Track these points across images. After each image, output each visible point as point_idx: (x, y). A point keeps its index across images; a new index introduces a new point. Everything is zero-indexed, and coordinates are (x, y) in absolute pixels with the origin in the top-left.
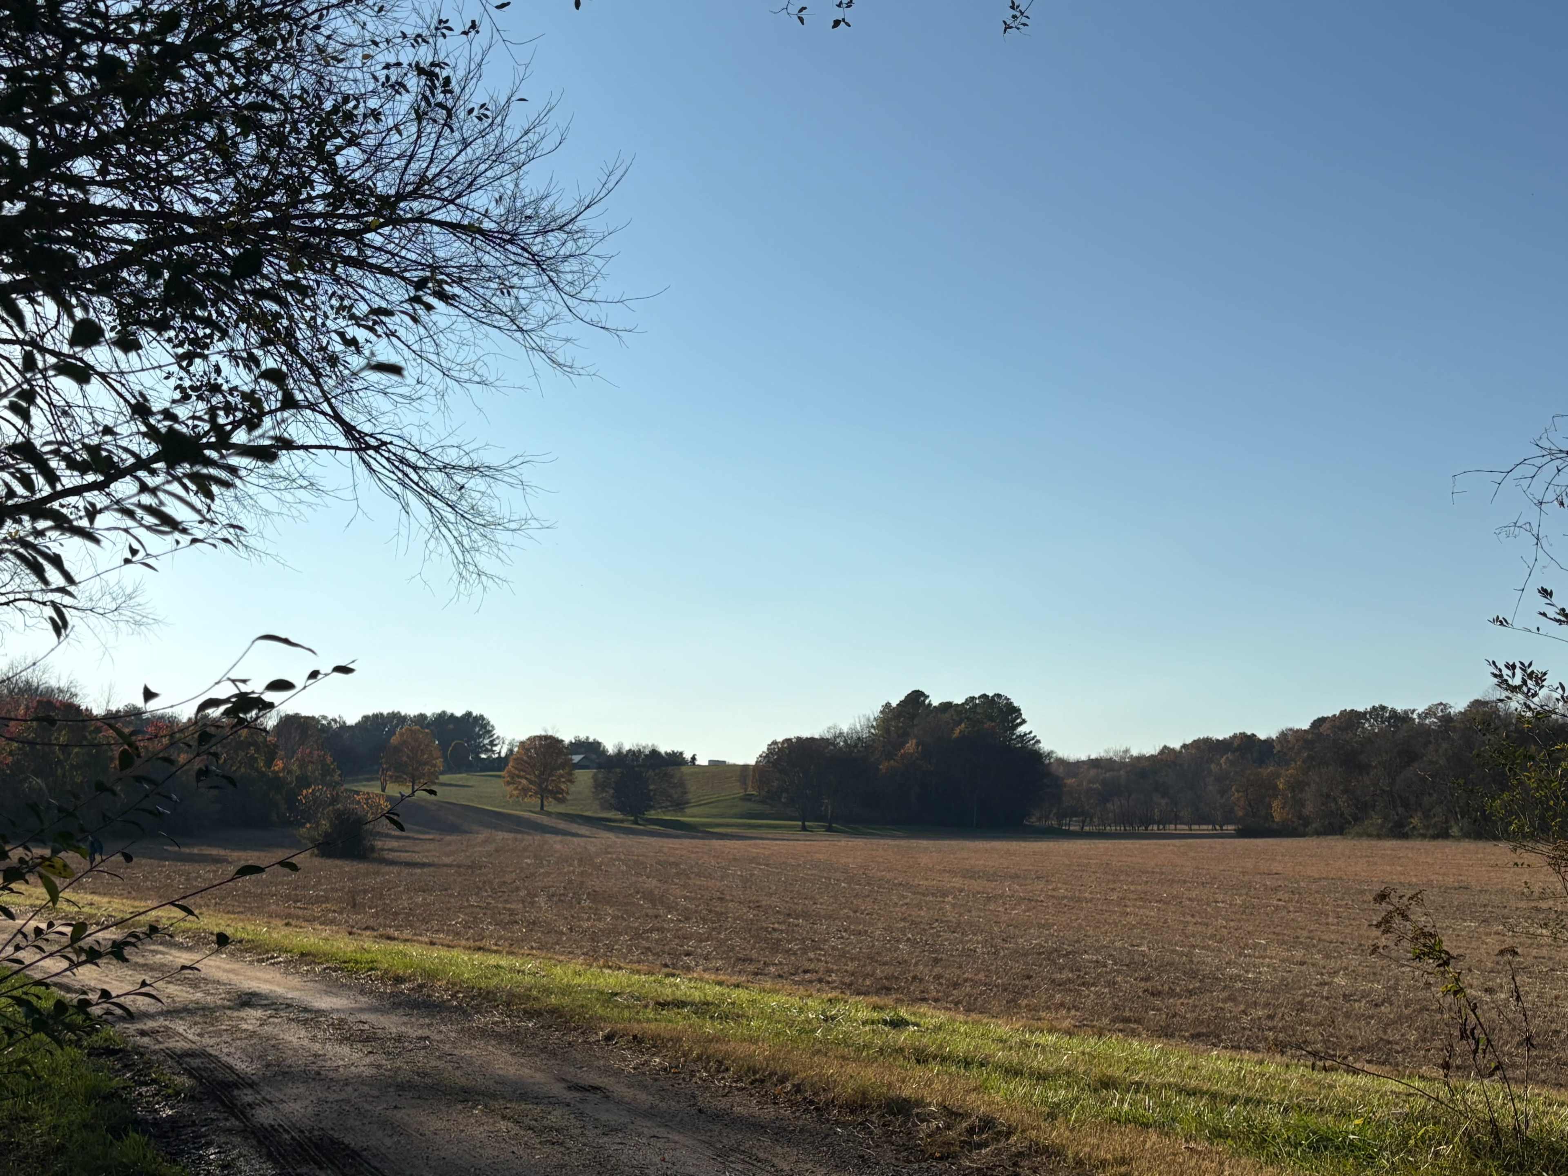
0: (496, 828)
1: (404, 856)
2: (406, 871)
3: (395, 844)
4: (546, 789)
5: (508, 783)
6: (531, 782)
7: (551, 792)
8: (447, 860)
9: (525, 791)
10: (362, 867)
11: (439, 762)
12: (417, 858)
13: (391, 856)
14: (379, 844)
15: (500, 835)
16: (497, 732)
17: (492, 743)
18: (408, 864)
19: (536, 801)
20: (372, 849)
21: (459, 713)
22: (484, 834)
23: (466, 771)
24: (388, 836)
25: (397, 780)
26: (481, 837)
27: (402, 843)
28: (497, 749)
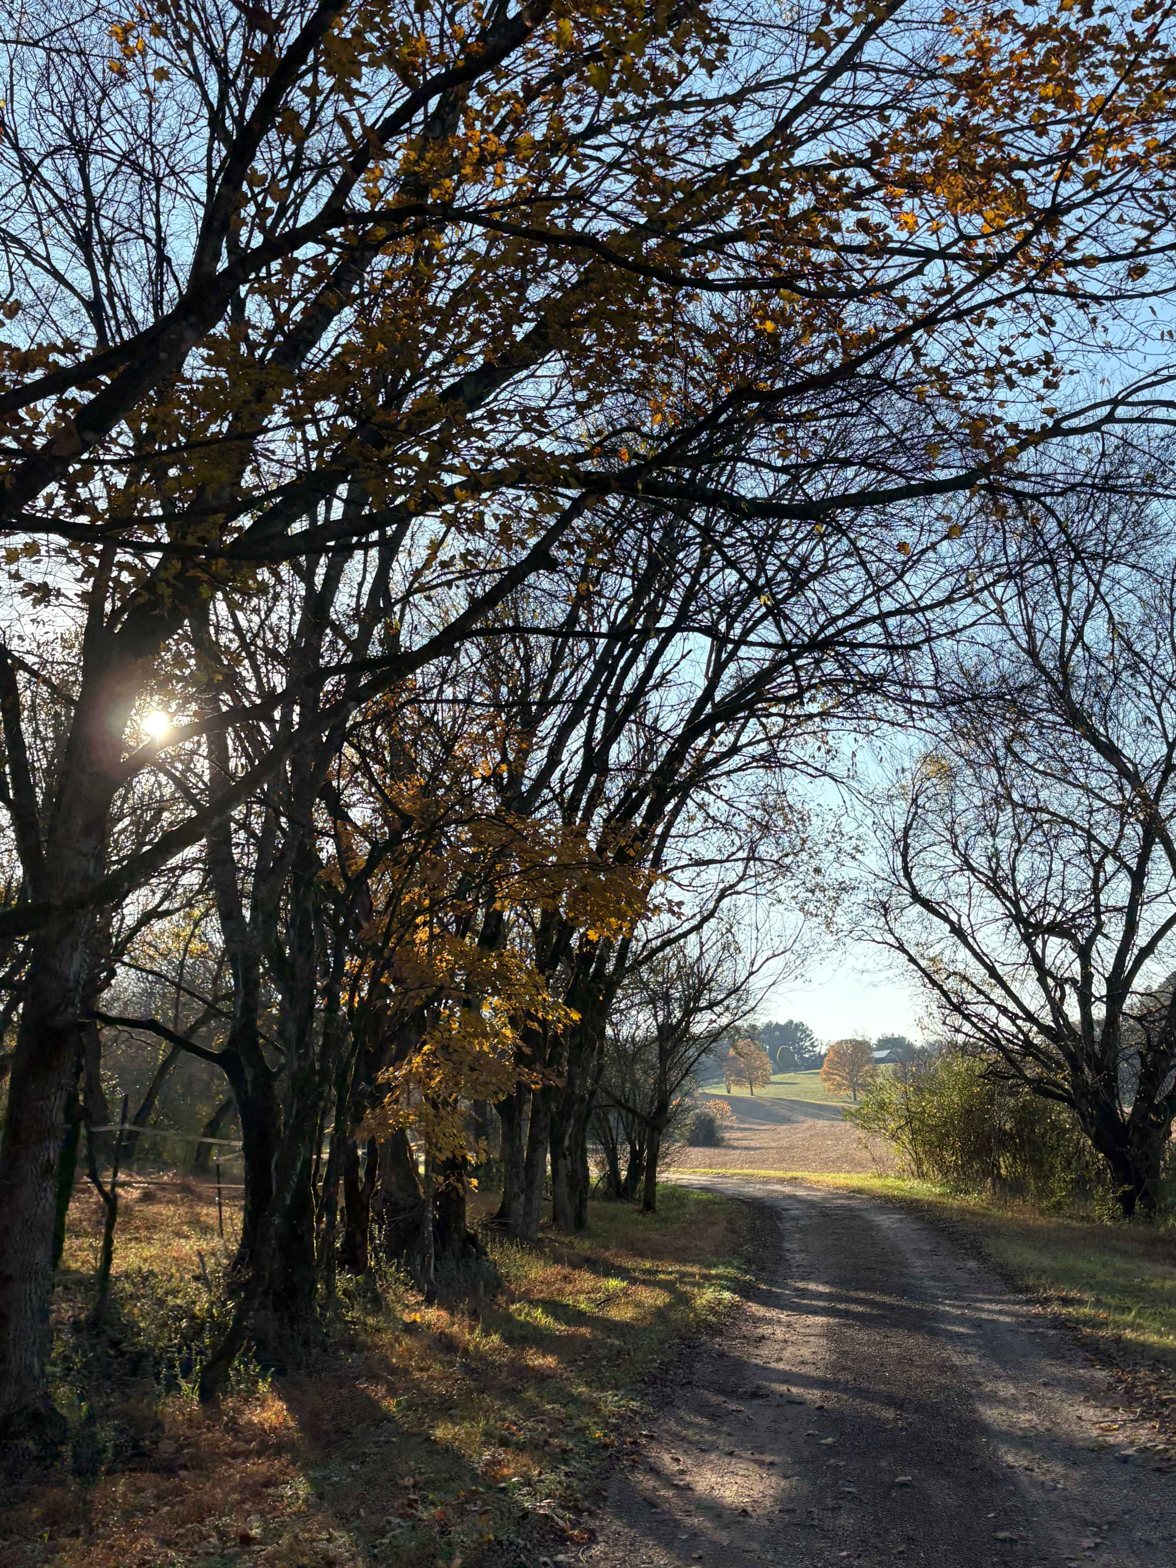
0: (819, 1117)
1: (745, 1143)
2: (744, 1152)
3: (739, 1135)
4: (856, 1083)
5: (825, 1080)
6: (843, 1078)
7: (861, 1085)
8: (773, 1144)
9: (839, 1086)
10: (717, 1151)
11: (769, 1066)
12: (753, 1144)
13: (735, 1143)
14: (727, 1135)
15: (821, 1123)
16: (815, 1036)
17: (812, 1045)
18: (747, 1148)
19: (850, 1093)
20: (723, 1139)
21: (782, 1022)
22: (810, 1122)
23: (795, 1071)
24: (732, 1128)
25: (738, 1083)
26: (806, 1125)
27: (746, 1133)
28: (817, 1049)
